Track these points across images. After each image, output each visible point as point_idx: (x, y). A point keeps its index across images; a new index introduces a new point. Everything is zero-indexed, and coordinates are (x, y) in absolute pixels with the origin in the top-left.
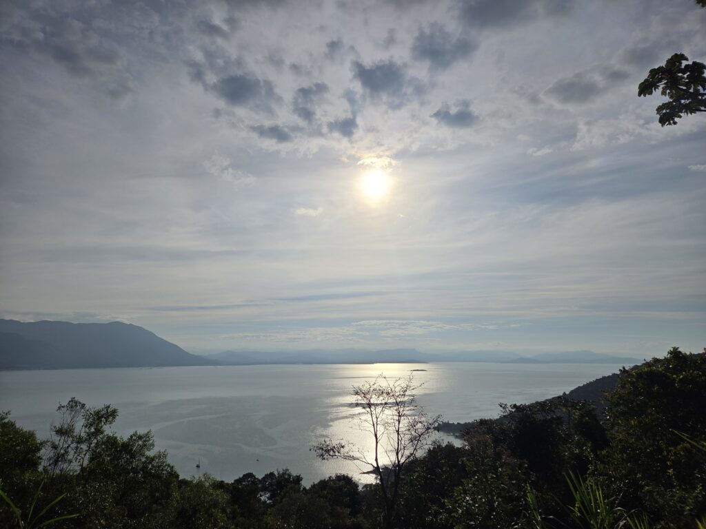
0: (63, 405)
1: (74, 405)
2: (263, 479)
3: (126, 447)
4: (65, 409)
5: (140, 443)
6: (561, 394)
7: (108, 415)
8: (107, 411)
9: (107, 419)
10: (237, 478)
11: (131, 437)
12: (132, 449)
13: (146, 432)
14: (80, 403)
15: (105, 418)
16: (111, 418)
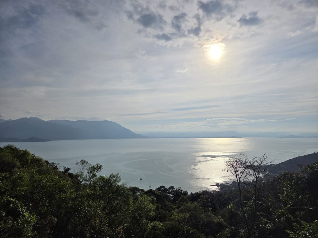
0: (78, 162)
1: (83, 162)
2: (169, 188)
3: (108, 181)
4: (79, 164)
5: (114, 179)
6: (313, 153)
7: (98, 168)
8: (97, 166)
9: (97, 170)
10: (158, 188)
11: (110, 176)
12: (111, 182)
13: (117, 174)
14: (86, 161)
15: (97, 169)
16: (99, 170)
